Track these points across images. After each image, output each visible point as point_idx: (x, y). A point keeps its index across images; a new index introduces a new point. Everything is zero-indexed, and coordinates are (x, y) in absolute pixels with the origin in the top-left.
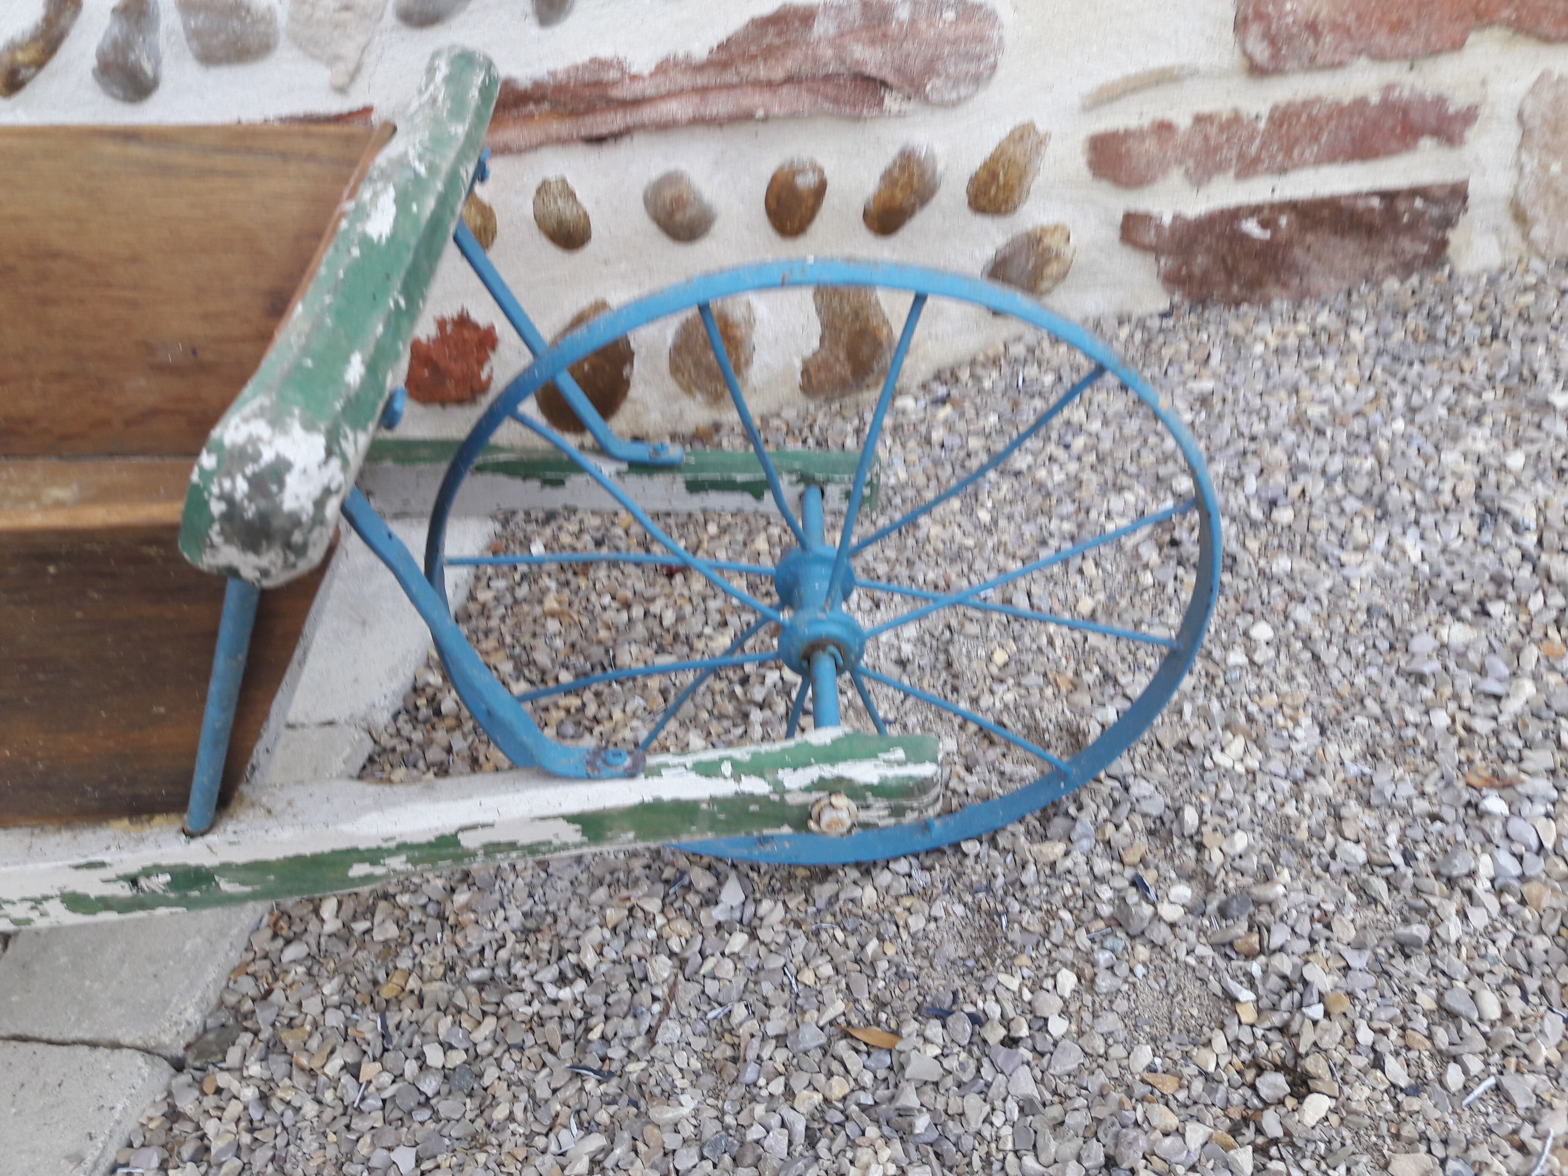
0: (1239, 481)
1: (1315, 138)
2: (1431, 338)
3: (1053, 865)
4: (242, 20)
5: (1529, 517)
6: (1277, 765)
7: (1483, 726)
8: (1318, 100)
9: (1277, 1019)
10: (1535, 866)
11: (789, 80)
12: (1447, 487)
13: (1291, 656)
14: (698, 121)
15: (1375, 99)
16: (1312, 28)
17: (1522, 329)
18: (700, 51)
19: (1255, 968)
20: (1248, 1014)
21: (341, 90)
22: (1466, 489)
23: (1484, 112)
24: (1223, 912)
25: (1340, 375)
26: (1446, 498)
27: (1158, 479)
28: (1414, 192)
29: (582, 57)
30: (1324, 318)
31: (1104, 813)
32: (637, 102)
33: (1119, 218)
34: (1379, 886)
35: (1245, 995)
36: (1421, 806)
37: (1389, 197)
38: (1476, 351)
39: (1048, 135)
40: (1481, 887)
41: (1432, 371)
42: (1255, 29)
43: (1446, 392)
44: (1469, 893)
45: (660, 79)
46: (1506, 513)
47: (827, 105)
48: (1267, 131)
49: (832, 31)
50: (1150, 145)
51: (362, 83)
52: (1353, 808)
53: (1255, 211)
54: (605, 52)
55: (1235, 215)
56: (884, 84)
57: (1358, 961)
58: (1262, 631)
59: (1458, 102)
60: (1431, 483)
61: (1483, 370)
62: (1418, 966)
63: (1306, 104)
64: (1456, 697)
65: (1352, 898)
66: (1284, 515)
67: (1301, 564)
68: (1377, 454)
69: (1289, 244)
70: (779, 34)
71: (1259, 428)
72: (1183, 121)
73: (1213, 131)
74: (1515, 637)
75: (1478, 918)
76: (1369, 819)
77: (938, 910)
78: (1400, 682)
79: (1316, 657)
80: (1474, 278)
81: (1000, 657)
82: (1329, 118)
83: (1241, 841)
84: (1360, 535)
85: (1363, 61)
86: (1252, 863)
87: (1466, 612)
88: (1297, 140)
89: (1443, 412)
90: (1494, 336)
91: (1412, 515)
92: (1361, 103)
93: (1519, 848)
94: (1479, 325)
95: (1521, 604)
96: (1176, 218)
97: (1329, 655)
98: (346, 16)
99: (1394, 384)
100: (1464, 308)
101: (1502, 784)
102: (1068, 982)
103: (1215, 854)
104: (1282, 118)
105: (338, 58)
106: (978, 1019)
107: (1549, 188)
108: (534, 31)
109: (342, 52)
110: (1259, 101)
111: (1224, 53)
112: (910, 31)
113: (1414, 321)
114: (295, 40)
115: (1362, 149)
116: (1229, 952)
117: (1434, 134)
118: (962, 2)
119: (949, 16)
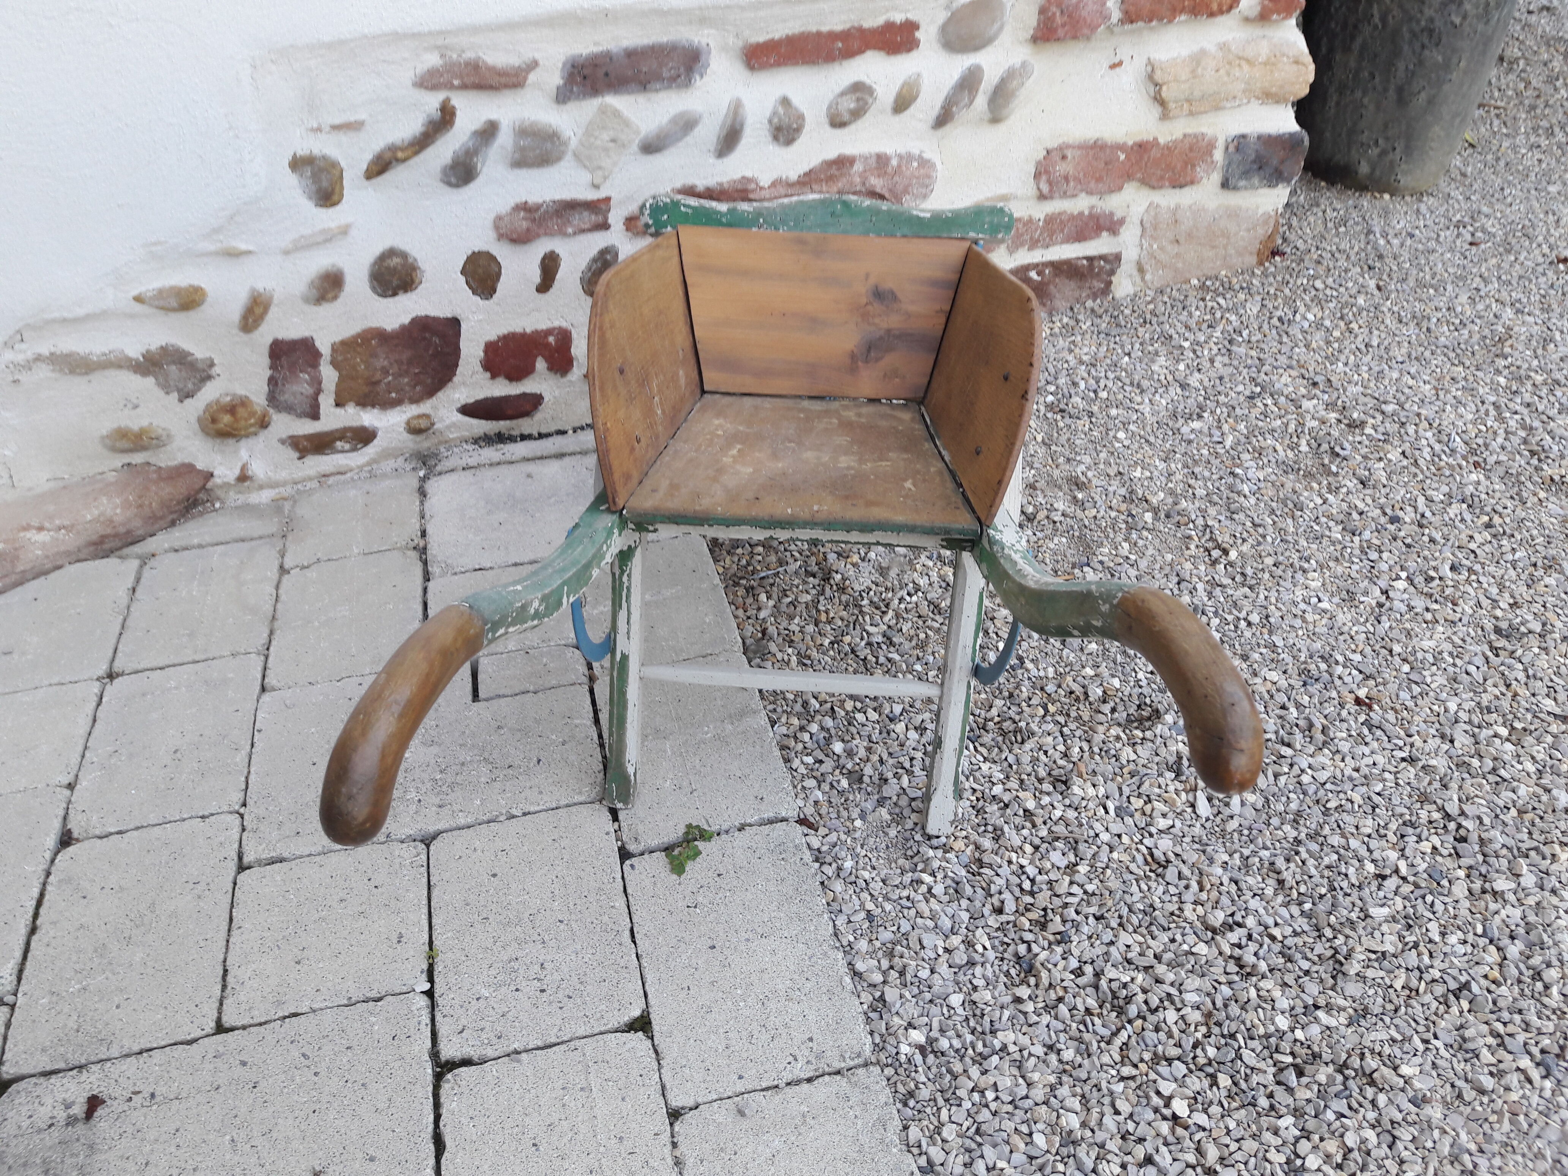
0: (1075, 384)
1: (1062, 231)
2: (1118, 325)
3: (1095, 517)
4: (553, 143)
5: (1199, 385)
6: (1156, 473)
7: (1221, 451)
8: (1065, 212)
9: (1207, 537)
10: (1262, 485)
12: (1162, 378)
13: (1138, 442)
15: (1086, 213)
16: (1066, 179)
17: (1155, 319)
18: (794, 176)
19: (1191, 525)
20: (1196, 539)
21: (596, 187)
22: (1170, 378)
23: (1128, 220)
24: (1168, 516)
25: (1086, 343)
26: (1163, 382)
28: (1102, 257)
29: (737, 176)
30: (1065, 320)
31: (1104, 497)
34: (1215, 498)
35: (1192, 533)
36: (1214, 477)
37: (1090, 259)
38: (1141, 329)
40: (1248, 493)
41: (1126, 338)
42: (1044, 178)
44: (1245, 496)
45: (772, 189)
46: (1188, 385)
48: (1043, 227)
49: (861, 169)
51: (608, 183)
52: (1191, 481)
53: (1035, 266)
54: (749, 174)
55: (1027, 268)
57: (1222, 518)
58: (1121, 435)
59: (1118, 215)
60: (1154, 377)
61: (1148, 336)
62: (1241, 516)
63: (1060, 214)
64: (1207, 445)
65: (1209, 504)
66: (1103, 394)
67: (1121, 411)
68: (1124, 370)
69: (1048, 284)
70: (836, 170)
73: (1020, 225)
74: (1217, 424)
75: (1252, 501)
76: (1200, 483)
78: (1184, 444)
79: (1147, 441)
80: (1125, 298)
82: (1069, 220)
83: (1160, 495)
84: (1139, 399)
85: (1083, 195)
86: (1170, 500)
87: (1194, 417)
88: (1055, 231)
89: (1141, 353)
90: (1145, 323)
91: (1154, 390)
92: (1081, 214)
93: (1253, 481)
94: (1136, 318)
95: (1212, 412)
97: (1152, 439)
98: (612, 145)
100: (1127, 312)
101: (1238, 466)
102: (1126, 545)
103: (1154, 501)
104: (1050, 220)
105: (600, 168)
106: (1101, 562)
107: (1152, 256)
108: (712, 160)
109: (603, 164)
110: (1040, 211)
111: (1029, 188)
112: (898, 171)
113: (1106, 318)
114: (576, 156)
115: (1080, 237)
116: (1178, 525)
117: (1108, 230)
118: (920, 157)
119: (915, 164)
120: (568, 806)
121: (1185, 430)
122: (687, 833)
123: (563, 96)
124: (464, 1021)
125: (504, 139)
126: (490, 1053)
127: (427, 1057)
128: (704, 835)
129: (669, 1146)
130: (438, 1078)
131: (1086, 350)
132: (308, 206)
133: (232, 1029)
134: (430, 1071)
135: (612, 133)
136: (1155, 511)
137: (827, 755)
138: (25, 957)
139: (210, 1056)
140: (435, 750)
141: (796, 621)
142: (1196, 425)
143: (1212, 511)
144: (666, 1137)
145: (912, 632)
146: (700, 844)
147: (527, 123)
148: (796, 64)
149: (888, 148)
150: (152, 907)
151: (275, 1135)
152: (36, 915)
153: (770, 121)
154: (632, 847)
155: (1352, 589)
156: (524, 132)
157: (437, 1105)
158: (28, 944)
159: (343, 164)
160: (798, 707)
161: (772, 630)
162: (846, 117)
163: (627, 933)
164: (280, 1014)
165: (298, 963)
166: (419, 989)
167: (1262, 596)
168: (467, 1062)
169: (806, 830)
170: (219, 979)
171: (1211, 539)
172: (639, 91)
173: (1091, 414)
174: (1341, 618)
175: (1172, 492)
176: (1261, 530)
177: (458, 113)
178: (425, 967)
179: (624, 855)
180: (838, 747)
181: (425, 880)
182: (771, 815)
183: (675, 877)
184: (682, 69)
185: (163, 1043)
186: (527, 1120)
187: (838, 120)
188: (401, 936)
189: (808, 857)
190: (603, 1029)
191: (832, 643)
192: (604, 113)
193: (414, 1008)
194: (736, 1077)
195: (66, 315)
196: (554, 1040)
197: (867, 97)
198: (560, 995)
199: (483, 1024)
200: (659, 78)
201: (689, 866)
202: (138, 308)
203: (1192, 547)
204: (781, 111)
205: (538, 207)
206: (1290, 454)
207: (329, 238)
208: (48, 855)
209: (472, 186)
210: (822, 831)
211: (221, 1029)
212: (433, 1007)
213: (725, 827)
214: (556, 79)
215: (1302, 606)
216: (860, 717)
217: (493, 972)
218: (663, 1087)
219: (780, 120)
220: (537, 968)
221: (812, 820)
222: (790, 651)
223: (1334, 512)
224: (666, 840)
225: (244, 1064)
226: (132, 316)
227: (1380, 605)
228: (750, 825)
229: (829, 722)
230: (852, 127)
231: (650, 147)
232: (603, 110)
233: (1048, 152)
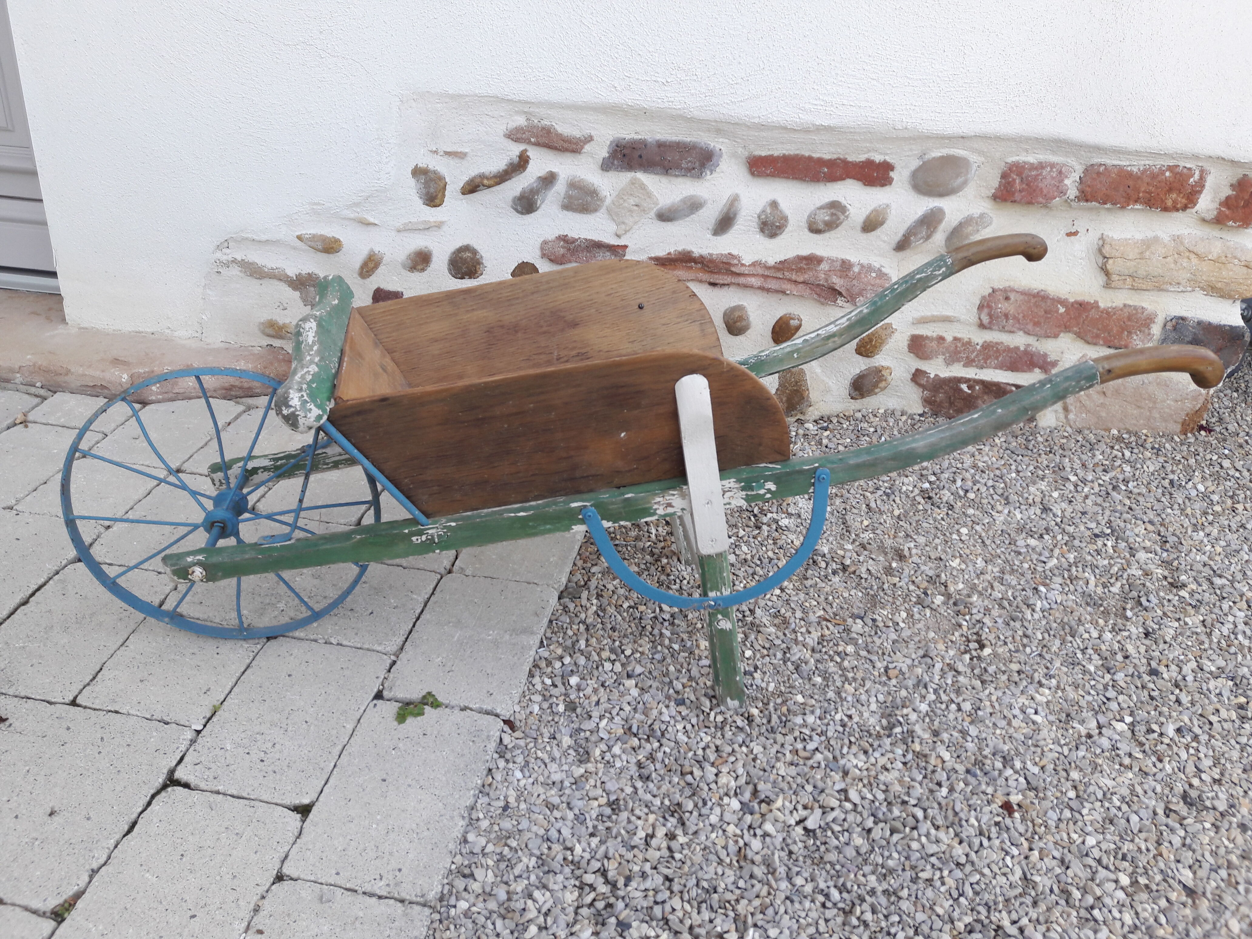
0: (954, 481)
1: (997, 358)
2: (1027, 448)
3: (895, 585)
4: (593, 198)
5: (1059, 513)
6: (971, 569)
7: (1040, 569)
8: (1002, 343)
9: (975, 631)
11: (803, 283)
12: (1031, 498)
13: (975, 540)
14: (762, 288)
15: (1022, 349)
16: (1007, 316)
17: (1061, 451)
18: (771, 262)
19: (967, 617)
20: (965, 629)
21: (619, 236)
22: (1038, 500)
23: (1059, 362)
24: (955, 604)
25: (991, 453)
26: (1031, 501)
27: (922, 475)
29: (725, 251)
31: (912, 572)
32: (739, 275)
33: (913, 370)
34: (1005, 603)
35: (965, 623)
36: (1019, 587)
38: (1043, 456)
39: (896, 330)
40: (1038, 609)
41: (1026, 459)
42: (986, 311)
43: (1031, 468)
44: (1033, 610)
45: (752, 268)
46: (1051, 510)
47: (815, 296)
48: (980, 351)
49: (827, 268)
50: (934, 344)
51: (627, 236)
52: (996, 584)
53: (967, 381)
54: (735, 252)
55: (960, 380)
56: (840, 294)
58: (964, 531)
59: (1052, 357)
60: (1026, 495)
61: (1045, 462)
62: (1018, 624)
63: (997, 343)
64: (1031, 560)
65: (997, 606)
66: (971, 495)
67: (977, 513)
68: (1005, 483)
69: (977, 398)
70: (806, 264)
71: (959, 465)
72: (949, 338)
73: (959, 345)
74: (1051, 547)
75: (1036, 616)
76: (1003, 588)
77: (852, 593)
78: (1012, 554)
79: (983, 542)
80: (1045, 428)
81: (866, 523)
82: (1004, 351)
83: (961, 586)
84: (1000, 508)
85: (1021, 333)
86: (965, 592)
87: (1036, 536)
88: (990, 357)
89: (1030, 474)
90: (1050, 452)
91: (1018, 505)
92: (1017, 348)
93: (1049, 601)
94: (1045, 447)
95: (1054, 537)
96: (936, 375)
97: (988, 542)
98: (635, 208)
99: (1012, 461)
100: (1040, 439)
101: (1045, 585)
102: (904, 615)
103: (952, 589)
104: (987, 346)
105: (623, 223)
106: (874, 620)
107: (1078, 400)
108: (709, 236)
109: (626, 221)
110: (980, 338)
111: (972, 316)
112: (858, 276)
113: (1021, 440)
114: (609, 211)
115: (1013, 367)
116: (958, 613)
117: (1040, 368)
118: (880, 271)
119: (874, 275)
120: (368, 650)
121: (1021, 543)
122: (424, 697)
123: (606, 166)
124: (203, 759)
125: (560, 188)
126: (203, 785)
127: (165, 771)
128: (436, 704)
129: (259, 897)
130: (164, 787)
131: (986, 458)
132: (418, 203)
133: (79, 706)
134: (161, 780)
135: (637, 200)
136: (948, 596)
137: (564, 684)
138: (8, 617)
139: (55, 716)
140: (316, 582)
141: (615, 583)
142: (1032, 542)
143: (995, 612)
144: (261, 890)
145: (695, 621)
146: (427, 709)
147: (576, 180)
148: (788, 178)
149: (853, 258)
150: (93, 614)
151: (51, 778)
152: (33, 594)
153: (759, 216)
154: (385, 694)
155: (1073, 714)
156: (573, 185)
157: (149, 804)
158: (16, 610)
159: (447, 180)
160: (569, 643)
161: (593, 583)
162: (821, 226)
163: (340, 747)
164: (109, 708)
165: (142, 681)
166: (194, 727)
167: (987, 692)
168: (187, 786)
169: (506, 728)
170: (94, 673)
171: (977, 634)
172: (662, 174)
173: (951, 507)
174: (1044, 733)
175: (974, 588)
176: (1025, 641)
177: (531, 162)
178: (208, 715)
179: (379, 696)
180: (574, 680)
181: (248, 661)
182: (489, 708)
183: (396, 723)
184: (697, 164)
185: (38, 697)
186: (190, 838)
187: (815, 227)
188: (208, 690)
189: (492, 746)
190: (279, 802)
191: (630, 607)
192: (633, 184)
193: (181, 737)
194: (334, 872)
195: (255, 237)
196: (245, 795)
197: (841, 216)
198: (270, 769)
199: (212, 765)
200: (678, 167)
201: (410, 720)
202: (299, 243)
203: (957, 634)
204: (770, 211)
205: (574, 241)
206: (1100, 590)
207: (428, 228)
208: (64, 562)
209: (532, 215)
210: (518, 734)
211: (74, 703)
212: (193, 742)
213: (453, 703)
214: (604, 153)
215: (1016, 712)
216: (608, 666)
217: (243, 736)
218: (286, 857)
219: (767, 217)
220: (270, 744)
221: (518, 724)
222: (595, 601)
223: (1103, 648)
224: (408, 696)
225: (68, 729)
226: (295, 248)
227: (1089, 736)
228: (471, 710)
229: (582, 661)
230: (827, 235)
231: (665, 216)
232: (633, 182)
233: (994, 291)
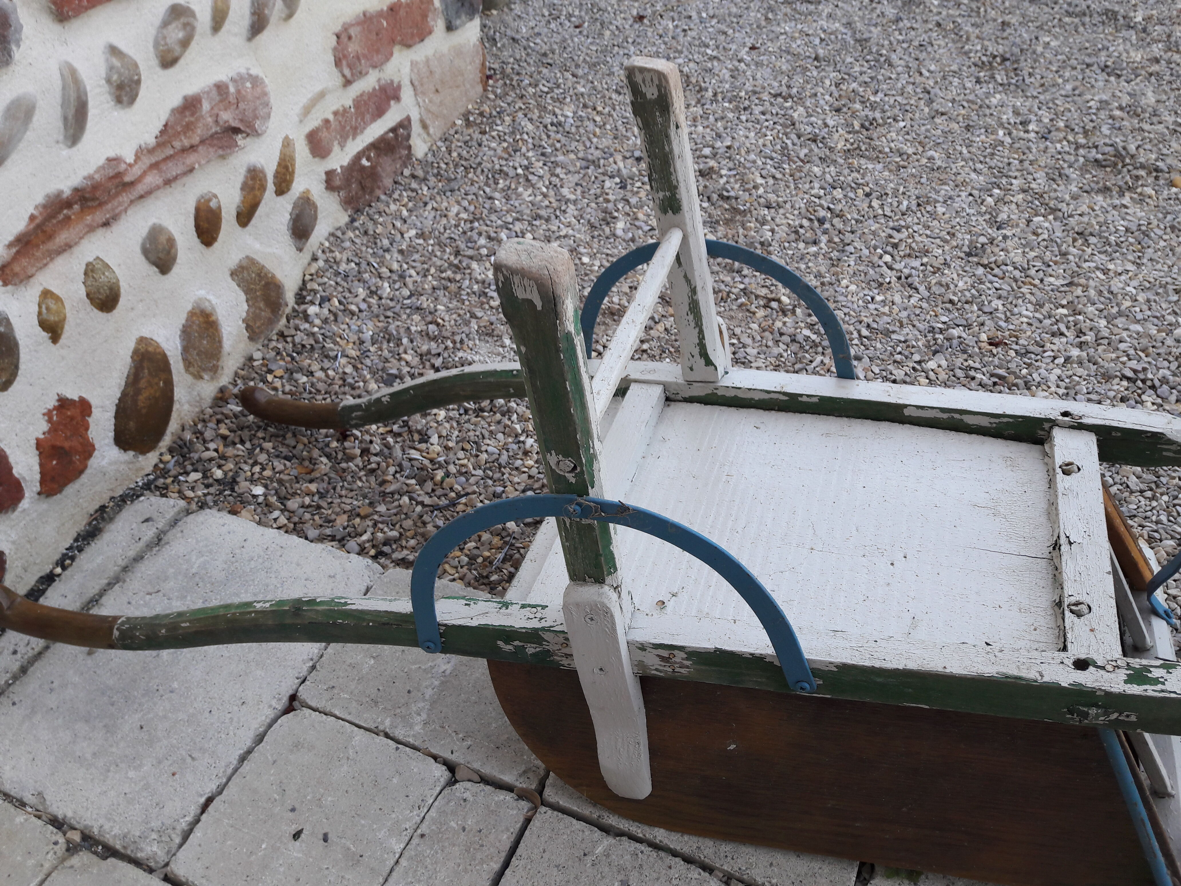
1: (367, 111)
8: (364, 91)
11: (202, 142)
14: (166, 183)
15: (377, 87)
16: (358, 58)
18: (149, 139)
23: (402, 83)
28: (399, 125)
29: (101, 161)
32: (136, 181)
33: (324, 177)
37: (393, 130)
39: (294, 140)
42: (343, 63)
45: (139, 163)
48: (355, 113)
49: (209, 106)
50: (325, 133)
53: (363, 153)
54: (111, 153)
55: (358, 157)
56: (237, 130)
59: (396, 81)
63: (361, 95)
69: (376, 166)
70: (193, 115)
73: (340, 118)
80: (426, 155)
82: (369, 99)
85: (371, 70)
88: (363, 114)
92: (374, 89)
96: (341, 167)
104: (358, 103)
107: (428, 111)
108: (65, 152)
110: (349, 98)
111: (334, 77)
112: (239, 96)
115: (380, 112)
117: (393, 99)
119: (248, 85)
143: (726, 278)
149: (223, 75)
153: (109, 81)
162: (176, 50)
187: (169, 57)
197: (191, 20)
204: (116, 63)
219: (120, 75)
230: (185, 60)
233: (338, 36)
